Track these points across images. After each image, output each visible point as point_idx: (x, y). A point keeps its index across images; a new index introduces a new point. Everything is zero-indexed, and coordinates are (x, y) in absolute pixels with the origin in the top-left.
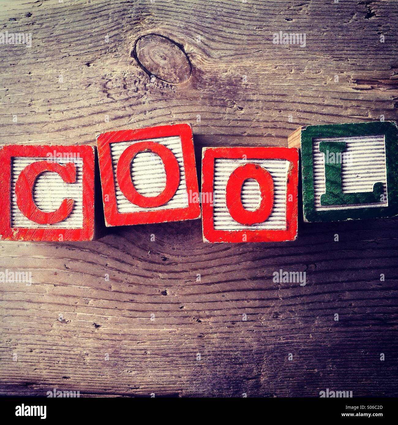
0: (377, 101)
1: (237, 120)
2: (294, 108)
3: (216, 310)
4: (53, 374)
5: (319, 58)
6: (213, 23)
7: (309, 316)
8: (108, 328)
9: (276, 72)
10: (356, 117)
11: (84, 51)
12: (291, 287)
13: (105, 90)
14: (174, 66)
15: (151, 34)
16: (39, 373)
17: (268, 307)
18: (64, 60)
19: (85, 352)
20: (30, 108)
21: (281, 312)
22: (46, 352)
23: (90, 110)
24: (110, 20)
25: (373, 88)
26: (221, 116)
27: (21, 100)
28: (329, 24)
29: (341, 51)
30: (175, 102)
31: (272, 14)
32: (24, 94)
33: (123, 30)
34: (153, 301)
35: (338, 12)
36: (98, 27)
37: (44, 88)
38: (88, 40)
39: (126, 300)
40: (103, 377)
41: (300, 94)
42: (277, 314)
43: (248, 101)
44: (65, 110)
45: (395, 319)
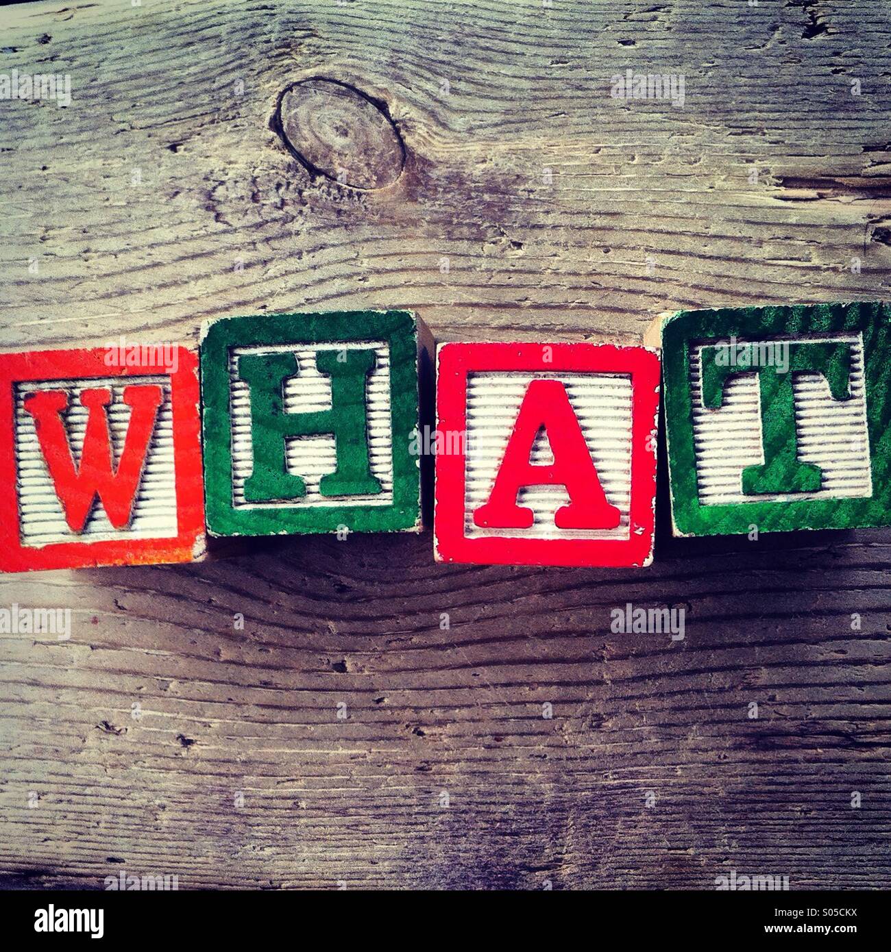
0: (831, 227)
1: (507, 271)
2: (639, 242)
3: (456, 707)
4: (86, 852)
5: (697, 129)
6: (454, 53)
7: (674, 725)
8: (213, 747)
9: (599, 162)
10: (785, 262)
11: (165, 119)
12: (633, 655)
13: (211, 205)
14: (367, 150)
15: (313, 79)
16: (54, 849)
17: (580, 701)
18: (119, 140)
19: (158, 802)
20: (44, 246)
21: (610, 715)
22: (69, 801)
23: (177, 251)
24: (223, 49)
25: (821, 197)
26: (473, 261)
27: (25, 229)
28: (719, 52)
29: (748, 111)
30: (366, 231)
31: (589, 31)
32: (30, 215)
33: (252, 70)
34: (313, 685)
35: (740, 23)
36: (196, 64)
37: (75, 200)
38: (175, 94)
39: (252, 681)
40: (199, 859)
41: (654, 212)
42: (599, 718)
43: (534, 227)
44: (121, 251)
45: (878, 732)
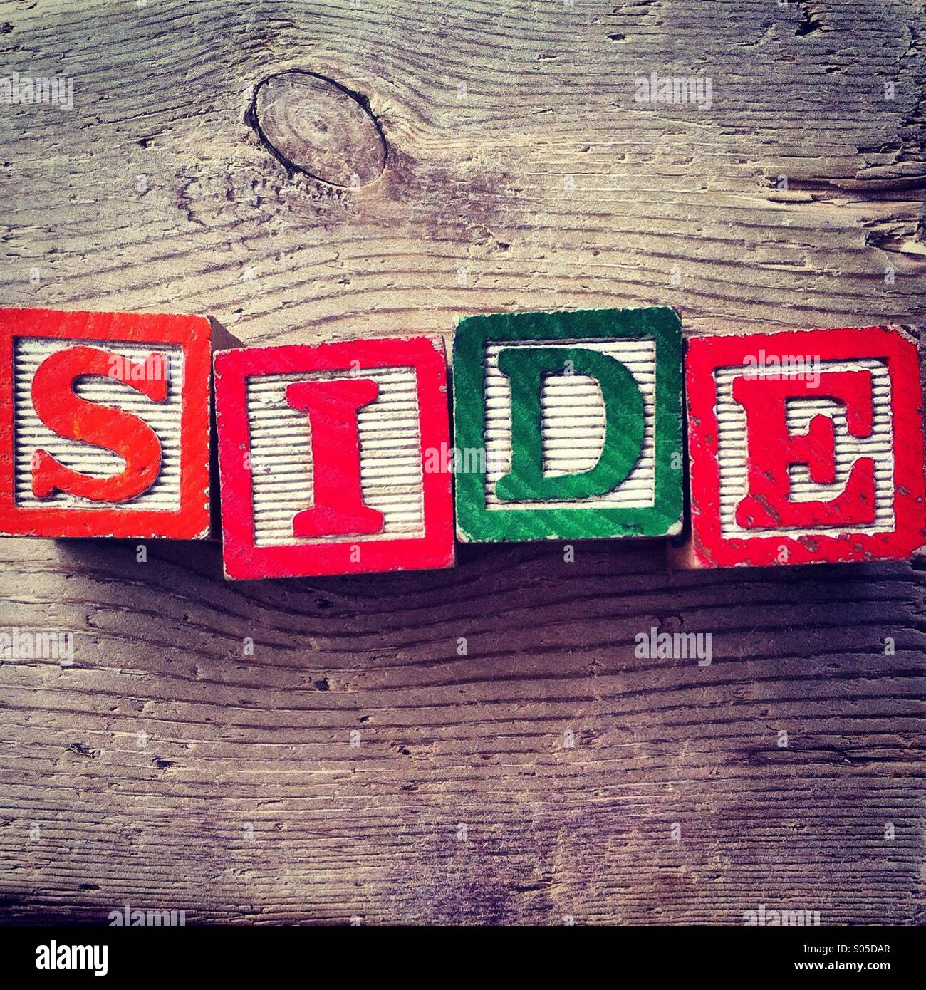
0: (825, 230)
1: (493, 274)
2: (630, 245)
3: (443, 725)
4: (59, 878)
6: (438, 46)
7: (665, 741)
8: (190, 769)
9: (588, 160)
10: (779, 267)
11: (134, 112)
12: (624, 670)
13: (183, 202)
14: (347, 146)
15: (290, 71)
16: (24, 877)
17: (569, 718)
18: (86, 135)
19: (133, 826)
20: (6, 245)
21: (600, 732)
22: (40, 827)
23: (149, 251)
24: (196, 39)
25: (815, 199)
26: (458, 263)
28: (711, 48)
29: (741, 110)
30: (347, 231)
31: (577, 25)
34: (294, 705)
35: (734, 19)
36: (167, 55)
37: (40, 198)
38: (146, 86)
39: (230, 700)
40: (176, 884)
41: (644, 214)
42: (589, 735)
43: (520, 228)
44: (88, 252)
45: (871, 747)
